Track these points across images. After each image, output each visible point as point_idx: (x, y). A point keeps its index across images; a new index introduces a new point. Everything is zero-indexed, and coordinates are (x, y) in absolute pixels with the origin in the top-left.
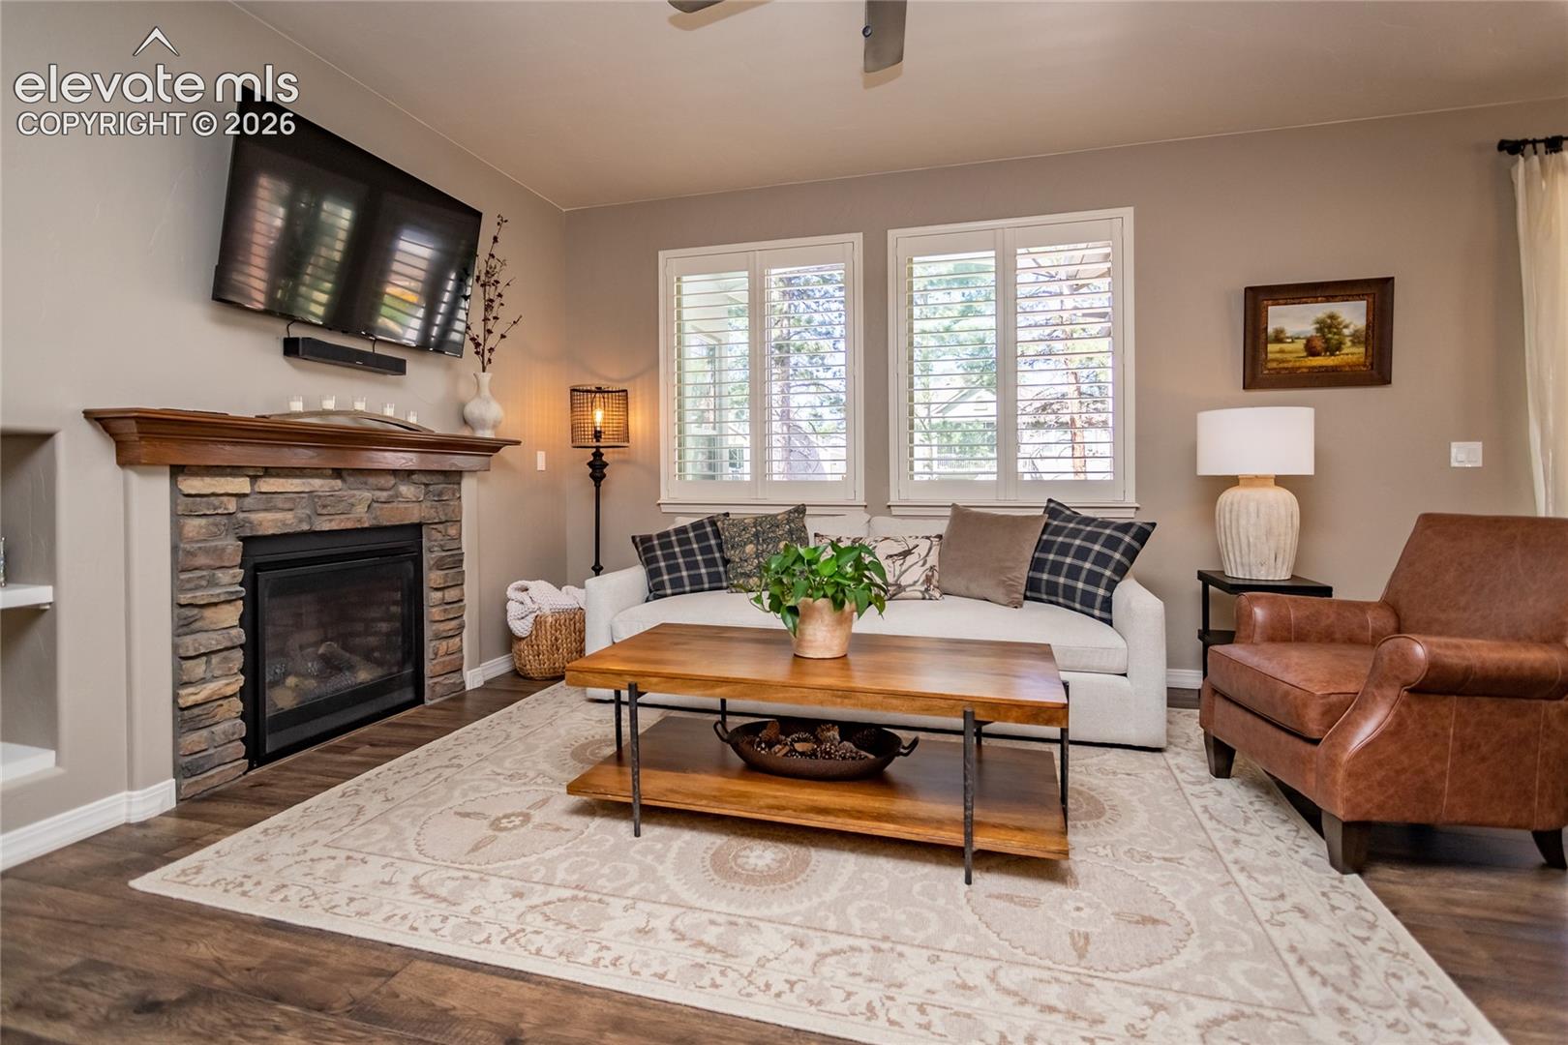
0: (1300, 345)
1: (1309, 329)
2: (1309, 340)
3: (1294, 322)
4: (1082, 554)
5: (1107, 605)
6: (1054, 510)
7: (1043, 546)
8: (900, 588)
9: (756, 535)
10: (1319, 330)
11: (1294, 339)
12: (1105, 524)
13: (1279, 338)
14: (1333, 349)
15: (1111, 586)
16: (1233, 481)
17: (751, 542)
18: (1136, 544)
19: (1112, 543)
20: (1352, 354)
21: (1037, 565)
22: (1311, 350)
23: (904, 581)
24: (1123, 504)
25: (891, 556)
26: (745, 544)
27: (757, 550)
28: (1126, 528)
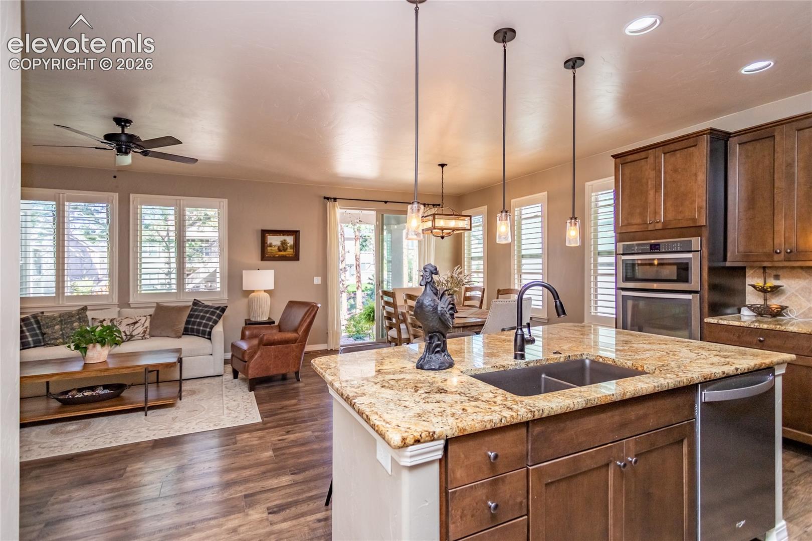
0: (276, 248)
1: (279, 243)
2: (279, 247)
3: (274, 241)
4: (203, 318)
5: (210, 333)
6: (196, 303)
7: (190, 316)
8: (132, 336)
9: (61, 321)
10: (282, 244)
11: (275, 246)
12: (211, 307)
13: (271, 246)
14: (285, 250)
15: (212, 327)
16: (253, 291)
17: (58, 324)
18: (221, 313)
19: (213, 313)
20: (290, 252)
21: (188, 322)
22: (280, 250)
23: (134, 333)
24: (222, 298)
25: (128, 325)
26: (55, 326)
27: (62, 327)
28: (217, 308)
